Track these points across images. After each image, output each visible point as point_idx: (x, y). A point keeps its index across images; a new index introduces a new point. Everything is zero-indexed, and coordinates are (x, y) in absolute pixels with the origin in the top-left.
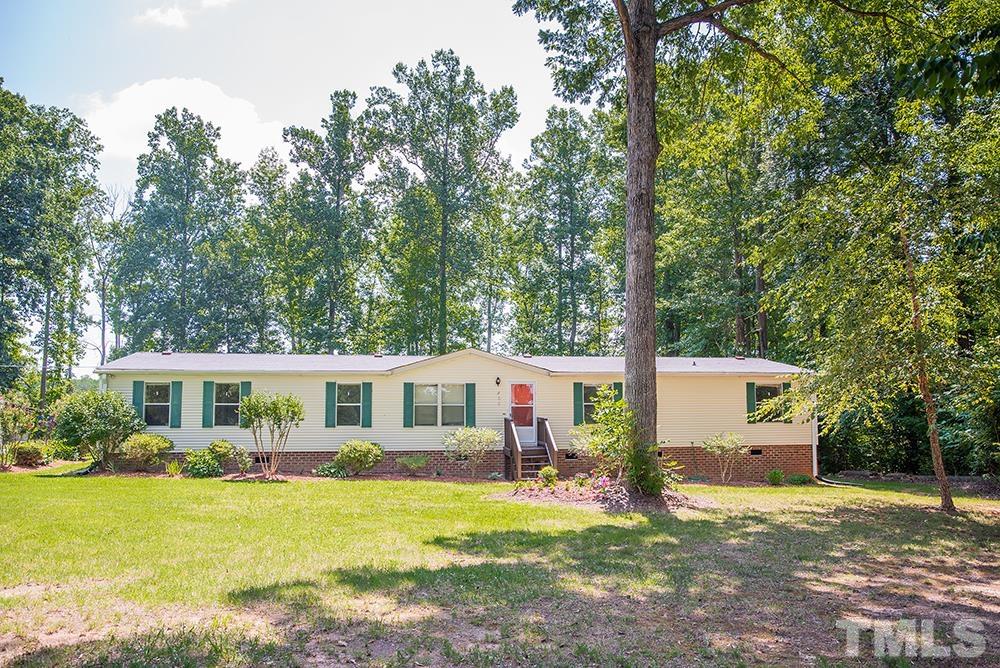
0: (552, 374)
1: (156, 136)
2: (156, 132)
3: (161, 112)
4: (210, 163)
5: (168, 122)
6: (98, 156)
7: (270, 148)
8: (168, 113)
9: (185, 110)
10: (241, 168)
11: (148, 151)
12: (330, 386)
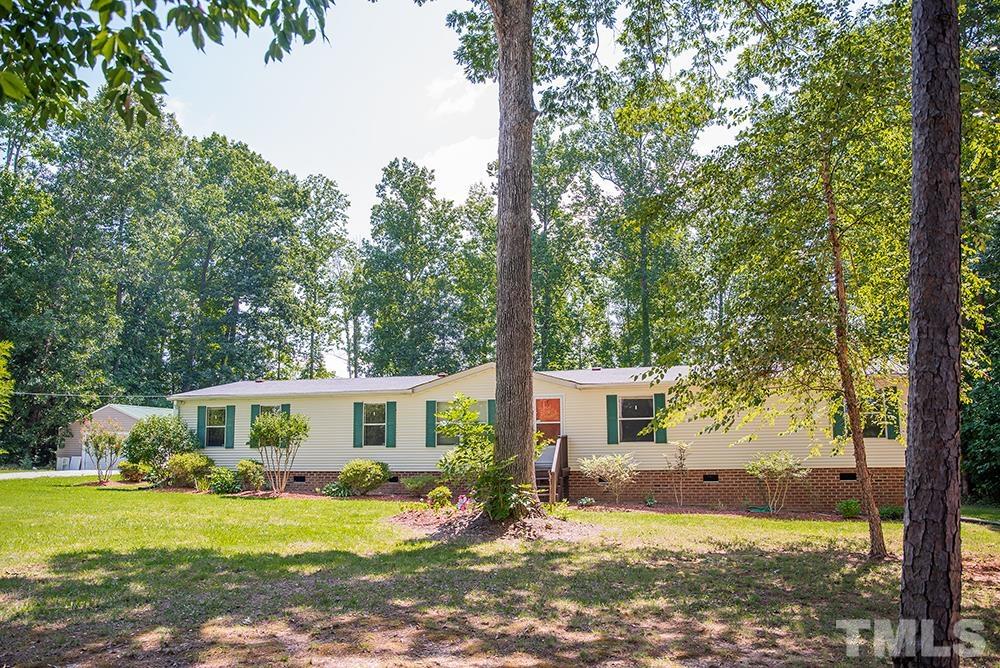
0: (579, 386)
1: (382, 187)
2: (382, 184)
3: (386, 165)
4: (428, 205)
5: (393, 173)
6: (347, 212)
7: (478, 184)
8: (392, 164)
9: (405, 160)
10: (456, 205)
11: (379, 201)
12: (358, 406)
